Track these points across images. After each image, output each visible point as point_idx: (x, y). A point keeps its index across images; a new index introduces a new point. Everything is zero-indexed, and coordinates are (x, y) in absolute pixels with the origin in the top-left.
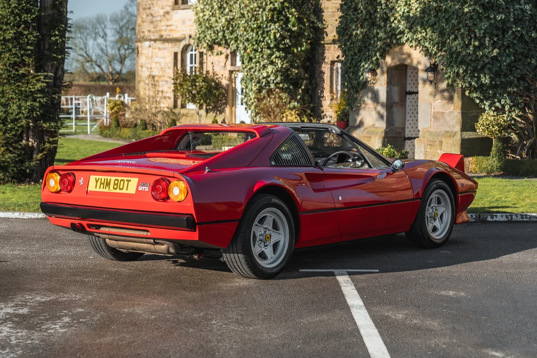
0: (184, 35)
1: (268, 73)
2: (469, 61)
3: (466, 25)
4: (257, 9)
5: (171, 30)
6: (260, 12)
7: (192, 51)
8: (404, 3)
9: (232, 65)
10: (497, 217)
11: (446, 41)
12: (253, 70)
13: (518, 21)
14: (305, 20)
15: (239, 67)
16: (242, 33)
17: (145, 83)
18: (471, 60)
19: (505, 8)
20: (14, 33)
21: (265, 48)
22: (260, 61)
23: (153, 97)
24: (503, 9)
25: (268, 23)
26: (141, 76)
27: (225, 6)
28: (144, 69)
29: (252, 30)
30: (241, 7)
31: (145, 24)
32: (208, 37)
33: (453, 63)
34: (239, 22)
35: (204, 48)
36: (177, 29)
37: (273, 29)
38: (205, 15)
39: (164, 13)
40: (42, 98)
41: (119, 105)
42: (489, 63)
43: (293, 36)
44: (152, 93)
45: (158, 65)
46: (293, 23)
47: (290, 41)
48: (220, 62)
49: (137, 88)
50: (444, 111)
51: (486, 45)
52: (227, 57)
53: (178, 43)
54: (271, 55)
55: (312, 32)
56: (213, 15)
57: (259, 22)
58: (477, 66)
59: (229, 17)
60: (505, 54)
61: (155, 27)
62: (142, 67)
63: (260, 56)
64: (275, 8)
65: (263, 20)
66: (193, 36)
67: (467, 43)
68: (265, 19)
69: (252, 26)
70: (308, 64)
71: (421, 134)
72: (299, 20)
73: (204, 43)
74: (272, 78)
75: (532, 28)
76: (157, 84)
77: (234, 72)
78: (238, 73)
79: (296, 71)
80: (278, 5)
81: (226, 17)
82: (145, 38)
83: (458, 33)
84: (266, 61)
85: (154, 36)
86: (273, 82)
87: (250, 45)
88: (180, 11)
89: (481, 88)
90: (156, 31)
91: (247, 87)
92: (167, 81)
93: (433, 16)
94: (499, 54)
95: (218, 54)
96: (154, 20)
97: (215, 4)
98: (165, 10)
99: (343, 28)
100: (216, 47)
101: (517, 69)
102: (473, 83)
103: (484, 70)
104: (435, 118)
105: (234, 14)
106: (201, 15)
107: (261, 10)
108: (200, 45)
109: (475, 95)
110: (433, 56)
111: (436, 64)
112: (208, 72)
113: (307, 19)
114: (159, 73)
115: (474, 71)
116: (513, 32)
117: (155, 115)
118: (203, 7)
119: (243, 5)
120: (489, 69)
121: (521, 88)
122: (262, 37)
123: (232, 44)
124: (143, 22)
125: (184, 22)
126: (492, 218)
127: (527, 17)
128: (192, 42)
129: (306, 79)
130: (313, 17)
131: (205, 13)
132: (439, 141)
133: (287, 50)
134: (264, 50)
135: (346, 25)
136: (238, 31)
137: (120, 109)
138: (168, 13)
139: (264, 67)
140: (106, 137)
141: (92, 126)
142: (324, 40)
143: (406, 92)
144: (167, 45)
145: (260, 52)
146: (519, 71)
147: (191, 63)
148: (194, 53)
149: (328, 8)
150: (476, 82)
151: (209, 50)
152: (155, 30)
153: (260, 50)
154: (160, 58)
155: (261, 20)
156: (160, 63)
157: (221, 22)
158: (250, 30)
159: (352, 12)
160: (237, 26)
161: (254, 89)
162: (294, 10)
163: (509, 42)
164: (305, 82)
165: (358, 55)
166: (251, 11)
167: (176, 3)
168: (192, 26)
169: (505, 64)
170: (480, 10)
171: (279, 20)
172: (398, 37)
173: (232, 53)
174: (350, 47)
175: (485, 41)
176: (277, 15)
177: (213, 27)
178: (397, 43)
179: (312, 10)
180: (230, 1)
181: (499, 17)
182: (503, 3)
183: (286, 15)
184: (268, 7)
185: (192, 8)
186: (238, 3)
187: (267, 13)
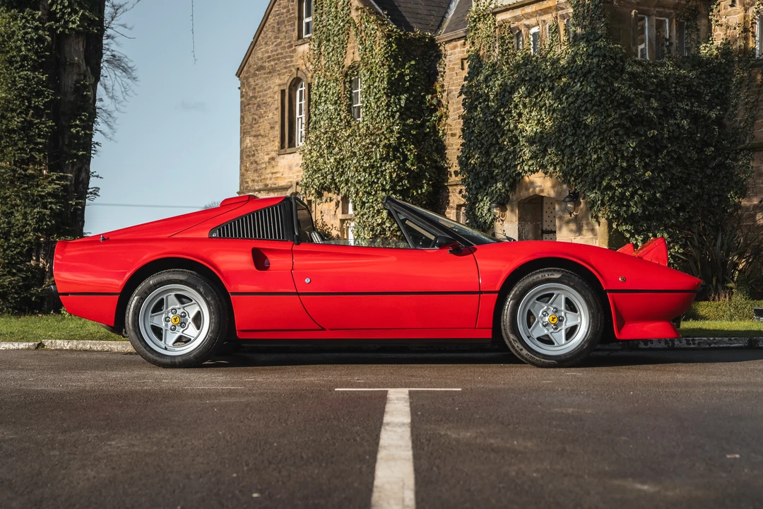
0: (291, 182)
1: (382, 218)
2: (616, 185)
3: (611, 143)
4: (370, 146)
5: (277, 178)
6: (373, 150)
8: (536, 122)
9: (343, 213)
10: (652, 343)
11: (587, 162)
12: (365, 217)
13: (674, 139)
14: (426, 159)
15: (351, 215)
16: (353, 174)
19: (657, 122)
20: (22, 122)
21: (379, 190)
22: (374, 205)
24: (655, 124)
25: (383, 161)
27: (334, 144)
29: (365, 171)
30: (353, 145)
31: (249, 172)
32: (316, 181)
34: (350, 162)
35: (313, 195)
36: (284, 176)
37: (388, 169)
38: (312, 157)
39: (269, 159)
40: (55, 204)
42: (640, 188)
43: (412, 176)
46: (412, 161)
47: (408, 182)
48: (331, 210)
51: (635, 166)
52: (337, 204)
53: (284, 192)
55: (434, 173)
56: (321, 156)
57: (372, 161)
58: (626, 192)
59: (338, 157)
60: (659, 179)
61: (260, 176)
63: (374, 200)
64: (391, 144)
65: (376, 159)
66: (301, 183)
67: (612, 164)
68: (379, 157)
69: (365, 165)
72: (419, 158)
73: (312, 189)
74: (388, 224)
75: (691, 148)
77: (346, 222)
78: (351, 222)
80: (394, 140)
81: (335, 157)
82: (249, 188)
83: (601, 152)
84: (380, 205)
85: (258, 185)
86: (390, 230)
87: (363, 187)
88: (286, 156)
89: (632, 219)
90: (261, 181)
91: (359, 235)
93: (571, 134)
94: (652, 178)
95: (326, 201)
96: (259, 168)
97: (322, 143)
98: (270, 156)
99: (465, 157)
101: (675, 196)
102: (622, 213)
103: (634, 198)
105: (344, 153)
106: (309, 157)
108: (307, 192)
109: (624, 228)
110: (572, 182)
111: (576, 192)
112: (316, 222)
113: (428, 157)
115: (622, 199)
116: (668, 153)
118: (310, 148)
119: (354, 143)
120: (640, 196)
121: (681, 220)
122: (376, 178)
123: (342, 188)
124: (247, 171)
125: (290, 168)
126: (646, 344)
127: (684, 134)
128: (299, 189)
130: (436, 155)
131: (312, 154)
133: (404, 193)
134: (378, 192)
135: (468, 154)
136: (348, 172)
138: (273, 159)
139: (379, 212)
142: (447, 182)
143: (542, 230)
144: (272, 195)
145: (373, 195)
146: (677, 199)
149: (451, 145)
150: (625, 212)
151: (318, 198)
152: (260, 179)
153: (373, 193)
155: (374, 158)
157: (330, 162)
158: (361, 170)
159: (476, 137)
160: (348, 166)
161: (367, 237)
162: (412, 147)
163: (664, 164)
165: (484, 187)
166: (363, 149)
167: (282, 147)
168: (300, 171)
169: (660, 190)
170: (628, 125)
171: (395, 157)
172: (530, 163)
173: (342, 199)
174: (475, 179)
175: (634, 162)
176: (394, 151)
177: (321, 170)
178: (529, 170)
179: (434, 148)
180: (340, 139)
181: (650, 134)
182: (655, 117)
183: (404, 152)
184: (383, 143)
185: (299, 151)
186: (349, 140)
187: (381, 150)
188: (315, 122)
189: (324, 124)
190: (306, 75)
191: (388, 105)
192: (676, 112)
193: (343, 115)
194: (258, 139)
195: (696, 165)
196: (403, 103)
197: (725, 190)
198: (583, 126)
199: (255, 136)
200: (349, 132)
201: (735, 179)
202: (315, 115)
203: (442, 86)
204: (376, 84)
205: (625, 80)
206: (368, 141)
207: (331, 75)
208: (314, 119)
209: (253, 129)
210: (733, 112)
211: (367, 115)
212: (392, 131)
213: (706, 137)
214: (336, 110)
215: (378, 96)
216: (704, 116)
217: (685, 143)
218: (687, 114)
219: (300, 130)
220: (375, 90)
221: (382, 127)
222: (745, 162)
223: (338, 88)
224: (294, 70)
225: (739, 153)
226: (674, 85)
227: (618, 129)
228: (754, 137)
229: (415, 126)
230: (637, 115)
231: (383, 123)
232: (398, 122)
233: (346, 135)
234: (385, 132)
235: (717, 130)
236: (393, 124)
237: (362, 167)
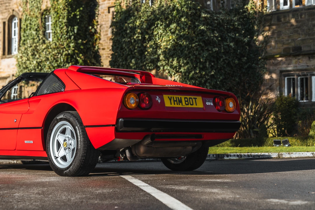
0: (9, 74)
3: (194, 54)
4: (57, 54)
6: (59, 56)
13: (226, 53)
14: (88, 62)
16: (47, 70)
18: (198, 77)
24: (217, 45)
25: (64, 63)
27: (36, 53)
29: (54, 68)
30: (47, 54)
33: (186, 79)
34: (45, 63)
35: (23, 83)
36: (5, 71)
38: (22, 60)
42: (209, 79)
46: (81, 63)
51: (206, 67)
53: (5, 80)
56: (28, 60)
57: (58, 63)
58: (202, 81)
59: (38, 60)
60: (219, 74)
64: (69, 54)
65: (61, 61)
66: (15, 75)
67: (195, 65)
68: (62, 61)
69: (54, 65)
72: (85, 62)
75: (235, 58)
80: (71, 52)
81: (36, 60)
83: (189, 59)
88: (6, 60)
94: (215, 73)
95: (31, 86)
97: (29, 52)
99: (114, 61)
100: (30, 81)
101: (227, 83)
105: (42, 58)
106: (20, 60)
107: (60, 55)
110: (173, 75)
113: (90, 61)
116: (224, 60)
118: (21, 55)
119: (47, 53)
120: (209, 83)
125: (9, 66)
126: (228, 157)
127: (232, 50)
128: (14, 78)
130: (93, 60)
131: (23, 59)
135: (115, 59)
136: (44, 69)
146: (228, 85)
147: (14, 93)
148: (16, 87)
149: (103, 54)
151: (26, 84)
155: (60, 61)
157: (34, 63)
160: (44, 66)
162: (81, 55)
163: (221, 66)
166: (53, 56)
167: (4, 54)
168: (14, 68)
169: (219, 80)
170: (203, 45)
171: (71, 61)
172: (149, 65)
175: (206, 65)
176: (71, 58)
177: (28, 67)
178: (149, 69)
179: (93, 56)
180: (39, 50)
181: (214, 50)
182: (217, 41)
183: (76, 58)
184: (64, 53)
185: (14, 57)
186: (45, 51)
187: (64, 57)
188: (24, 41)
189: (30, 42)
190: (18, 14)
191: (67, 32)
192: (227, 38)
193: (41, 37)
195: (237, 67)
196: (76, 31)
197: (252, 80)
200: (45, 46)
201: (257, 75)
202: (24, 36)
203: (97, 22)
204: (60, 20)
205: (202, 21)
206: (56, 51)
207: (34, 14)
208: (23, 38)
210: (255, 39)
211: (55, 37)
212: (69, 47)
213: (242, 52)
214: (36, 34)
215: (61, 26)
216: (242, 40)
217: (232, 55)
218: (233, 40)
219: (15, 45)
220: (60, 23)
221: (64, 44)
222: (262, 65)
223: (37, 22)
224: (11, 11)
225: (259, 60)
226: (226, 24)
227: (198, 47)
228: (267, 52)
229: (82, 44)
230: (208, 40)
231: (64, 42)
232: (73, 41)
233: (43, 48)
234: (66, 47)
235: (248, 48)
236: (70, 42)
237: (53, 66)
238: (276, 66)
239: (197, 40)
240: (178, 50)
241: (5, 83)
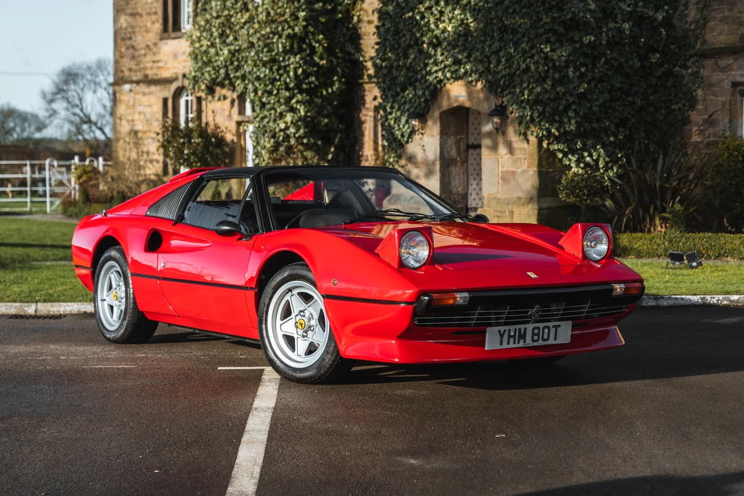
0: (176, 73)
1: (286, 123)
2: (547, 99)
3: (541, 51)
4: (271, 36)
5: (159, 68)
6: (275, 40)
7: (187, 96)
8: (459, 23)
9: (239, 114)
11: (515, 73)
12: (266, 120)
13: (611, 44)
14: (337, 51)
15: (249, 117)
16: (250, 68)
17: (125, 142)
18: (549, 99)
19: (595, 26)
21: (282, 89)
22: (276, 107)
23: (135, 161)
24: (593, 28)
25: (286, 54)
26: (119, 132)
27: (228, 31)
28: (124, 122)
29: (264, 65)
30: (250, 33)
31: (124, 60)
32: (207, 75)
33: (525, 102)
34: (247, 54)
35: (203, 91)
36: (167, 66)
37: (292, 64)
38: (202, 46)
41: (90, 172)
42: (574, 102)
43: (321, 71)
44: (134, 155)
45: (142, 116)
46: (321, 54)
47: (317, 79)
48: (224, 110)
49: (113, 149)
50: (515, 170)
51: (569, 77)
52: (233, 102)
53: (168, 86)
54: (291, 98)
55: (347, 67)
56: (213, 45)
57: (273, 54)
58: (558, 106)
59: (232, 48)
60: (597, 91)
61: (138, 64)
62: (121, 119)
63: (276, 100)
64: (295, 34)
65: (278, 51)
66: (188, 76)
67: (542, 75)
68: (281, 50)
69: (264, 59)
70: (343, 111)
71: (485, 202)
72: (329, 51)
73: (201, 84)
74: (292, 130)
75: (634, 55)
76: (140, 142)
77: (243, 124)
78: (249, 125)
79: (326, 120)
80: (300, 29)
81: (229, 47)
82: (124, 79)
83: (530, 61)
84: (283, 107)
85: (136, 76)
86: (295, 136)
87: (263, 85)
88: (170, 42)
89: (564, 137)
90: (140, 70)
91: (258, 143)
92: (153, 138)
93: (497, 38)
94: (588, 90)
95: (219, 99)
96: (136, 54)
97: (214, 30)
99: (380, 59)
100: (218, 89)
101: (615, 110)
102: (553, 130)
103: (567, 113)
104: (504, 179)
105: (240, 42)
106: (197, 45)
107: (276, 37)
108: (196, 88)
109: (556, 147)
110: (499, 94)
111: (504, 104)
112: (207, 124)
113: (340, 48)
114: (143, 127)
115: (554, 114)
116: (607, 61)
117: (138, 185)
118: (199, 35)
119: (251, 31)
120: (575, 111)
121: (620, 137)
122: (278, 74)
123: (238, 85)
124: (122, 57)
125: (175, 56)
127: (627, 39)
128: (186, 83)
129: (341, 131)
130: (349, 46)
131: (202, 43)
132: (509, 211)
133: (312, 92)
134: (280, 91)
135: (384, 55)
136: (245, 67)
137: (90, 179)
138: (154, 44)
139: (281, 116)
140: (70, 216)
141: (52, 203)
142: (363, 78)
143: (468, 145)
144: (153, 88)
145: (276, 95)
146: (617, 113)
147: (187, 112)
148: (190, 98)
149: (369, 34)
150: (557, 129)
151: (209, 94)
152: (138, 67)
153: (275, 92)
154: (145, 106)
155: (276, 51)
156: (144, 114)
157: (224, 54)
158: (260, 64)
159: (392, 36)
160: (244, 59)
161: (268, 146)
162: (321, 36)
163: (602, 74)
164: (339, 135)
165: (402, 95)
166: (263, 39)
167: (165, 29)
168: (186, 61)
169: (597, 103)
170: (561, 30)
171: (301, 50)
172: (453, 69)
173: (239, 97)
174: (391, 84)
175: (567, 72)
176: (298, 43)
177: (212, 62)
178: (452, 77)
179: (347, 37)
180: (235, 26)
181: (587, 39)
182: (592, 20)
183: (311, 44)
184: (286, 33)
185: (186, 36)
186: (246, 27)
187: (284, 41)
189: (216, 5)
192: (617, 14)
194: (135, 18)
195: (640, 74)
197: (673, 101)
198: (510, 31)
199: (133, 15)
200: (246, 16)
201: (684, 89)
206: (268, 30)
209: (130, 6)
210: (683, 11)
212: (297, 18)
213: (651, 42)
216: (649, 17)
217: (627, 49)
219: (187, 9)
221: (285, 12)
222: (695, 69)
225: (689, 59)
227: (550, 35)
228: (705, 41)
229: (324, 12)
230: (571, 19)
231: (286, 8)
232: (304, 7)
233: (243, 21)
234: (289, 20)
235: (664, 33)
236: (298, 9)
237: (261, 60)
238: (723, 72)
239: (548, 20)
240: (508, 42)
241: (169, 91)
